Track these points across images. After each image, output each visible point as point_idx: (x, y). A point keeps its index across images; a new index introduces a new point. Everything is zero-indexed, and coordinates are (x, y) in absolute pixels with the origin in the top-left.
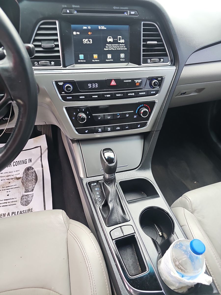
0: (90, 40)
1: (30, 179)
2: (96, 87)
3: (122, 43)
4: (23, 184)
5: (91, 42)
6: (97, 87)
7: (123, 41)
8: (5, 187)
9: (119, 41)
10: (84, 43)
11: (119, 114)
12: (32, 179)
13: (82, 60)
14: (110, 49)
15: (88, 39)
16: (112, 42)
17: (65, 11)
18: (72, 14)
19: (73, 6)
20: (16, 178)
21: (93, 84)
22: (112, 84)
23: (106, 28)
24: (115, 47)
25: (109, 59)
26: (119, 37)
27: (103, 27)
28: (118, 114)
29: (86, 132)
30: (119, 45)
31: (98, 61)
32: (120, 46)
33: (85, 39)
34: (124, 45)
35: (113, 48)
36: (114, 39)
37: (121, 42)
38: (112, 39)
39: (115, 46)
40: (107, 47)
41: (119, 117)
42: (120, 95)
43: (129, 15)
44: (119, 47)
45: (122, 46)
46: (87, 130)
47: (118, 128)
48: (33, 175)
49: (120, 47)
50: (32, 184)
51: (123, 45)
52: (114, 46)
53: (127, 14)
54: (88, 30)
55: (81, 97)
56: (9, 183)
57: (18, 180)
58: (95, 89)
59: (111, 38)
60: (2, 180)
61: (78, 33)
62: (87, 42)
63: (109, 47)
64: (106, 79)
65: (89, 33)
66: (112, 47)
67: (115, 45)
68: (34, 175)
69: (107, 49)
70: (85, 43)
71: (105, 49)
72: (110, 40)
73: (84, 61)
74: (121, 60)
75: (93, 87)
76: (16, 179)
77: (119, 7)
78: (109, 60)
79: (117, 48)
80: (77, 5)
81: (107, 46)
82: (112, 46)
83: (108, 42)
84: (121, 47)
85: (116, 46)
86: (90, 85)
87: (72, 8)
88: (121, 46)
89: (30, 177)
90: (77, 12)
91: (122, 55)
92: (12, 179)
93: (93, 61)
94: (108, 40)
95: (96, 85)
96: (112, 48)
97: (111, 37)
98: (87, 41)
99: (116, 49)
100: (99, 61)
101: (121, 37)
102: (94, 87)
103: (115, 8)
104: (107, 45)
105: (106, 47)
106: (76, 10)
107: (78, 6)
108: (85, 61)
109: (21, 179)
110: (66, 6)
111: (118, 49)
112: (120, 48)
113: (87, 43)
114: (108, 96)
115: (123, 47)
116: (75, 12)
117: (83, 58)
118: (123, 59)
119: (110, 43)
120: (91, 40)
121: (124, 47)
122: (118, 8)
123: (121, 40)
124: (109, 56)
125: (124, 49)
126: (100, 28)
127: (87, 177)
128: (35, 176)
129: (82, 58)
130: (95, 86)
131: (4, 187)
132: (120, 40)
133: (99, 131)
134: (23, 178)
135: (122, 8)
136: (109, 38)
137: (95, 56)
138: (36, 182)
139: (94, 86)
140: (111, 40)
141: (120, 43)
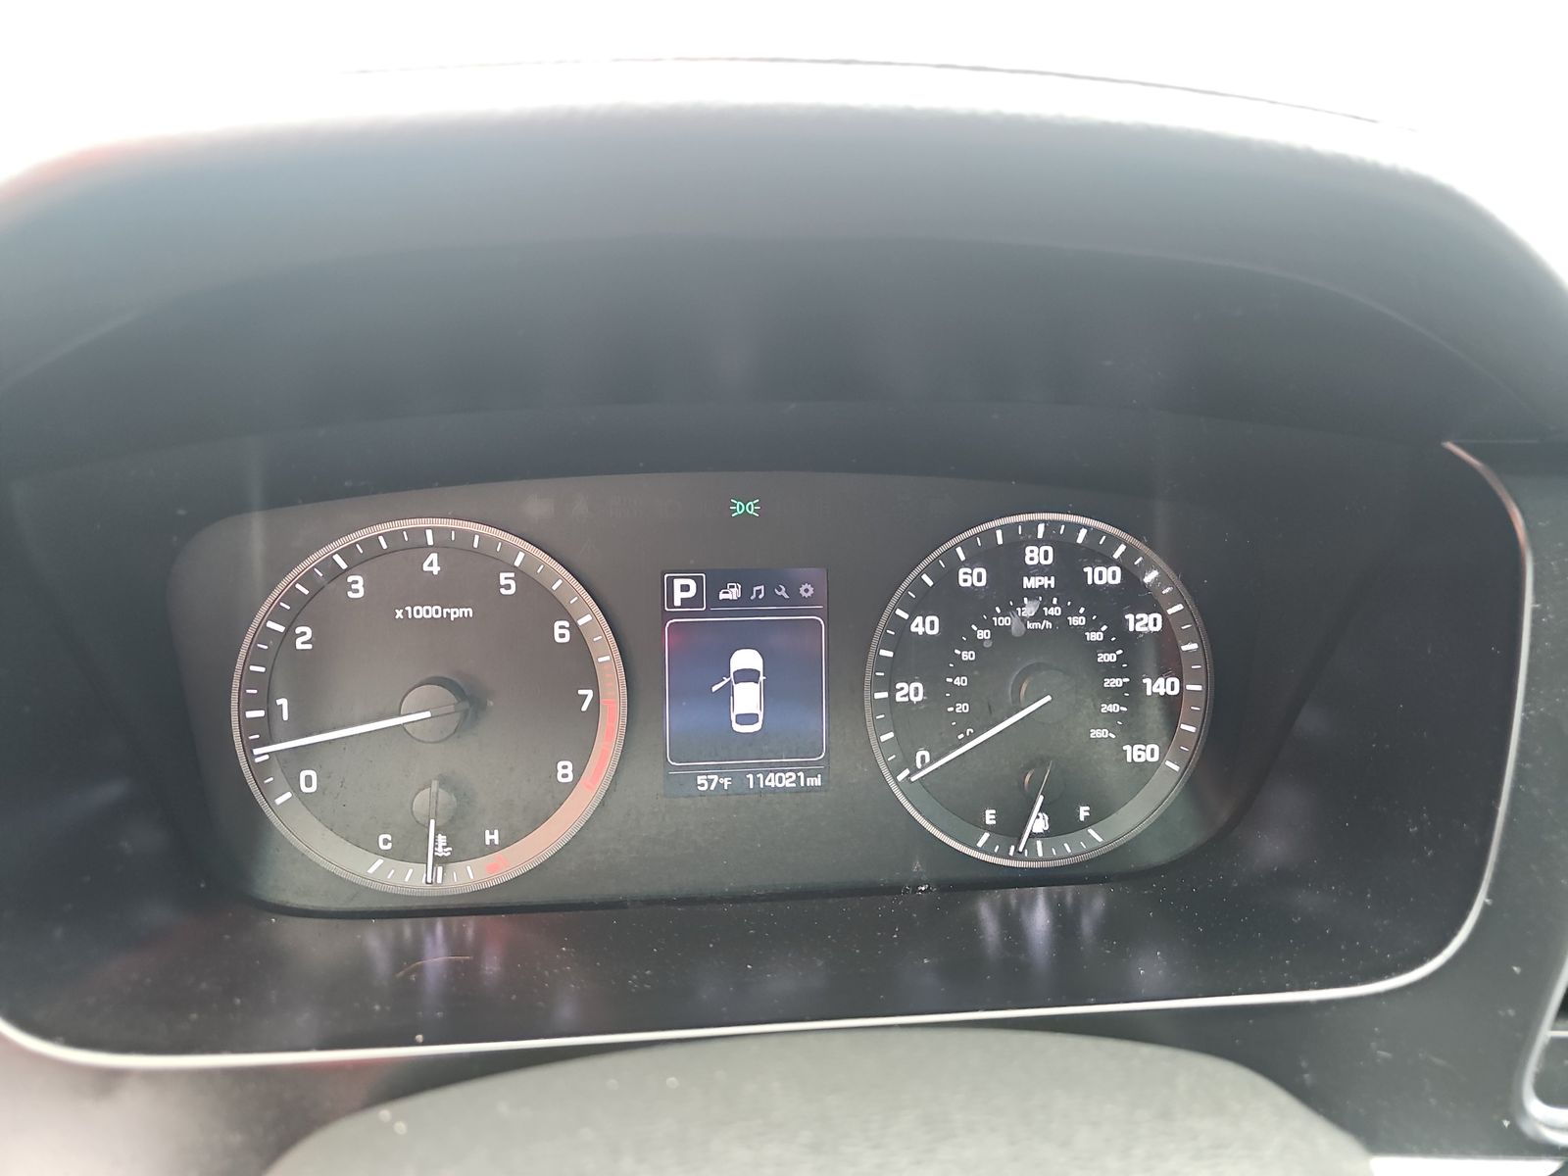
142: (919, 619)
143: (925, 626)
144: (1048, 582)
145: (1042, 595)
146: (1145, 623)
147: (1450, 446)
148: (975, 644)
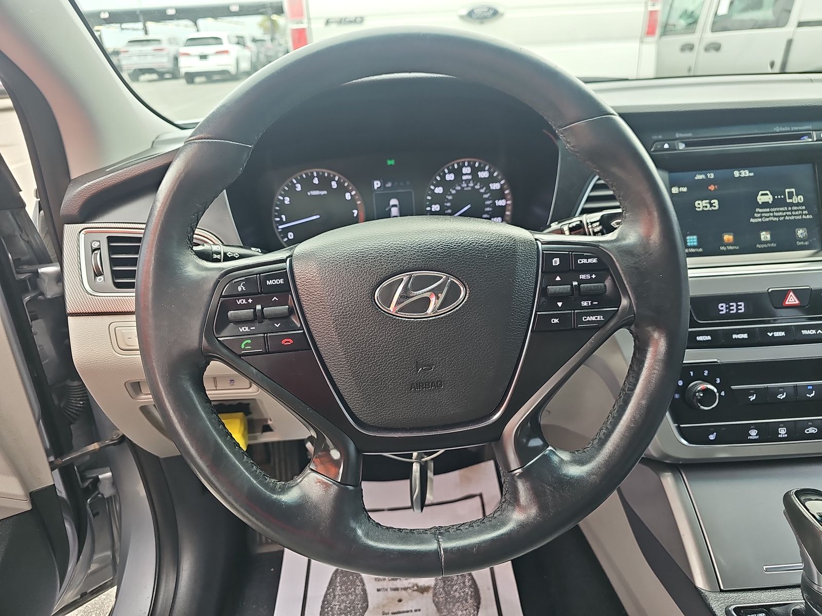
0: (712, 201)
1: (457, 595)
2: (740, 311)
3: (798, 204)
4: (438, 610)
5: (715, 206)
6: (743, 311)
7: (800, 199)
8: (390, 612)
9: (789, 199)
10: (697, 209)
11: (811, 387)
12: (462, 594)
13: (694, 247)
14: (767, 219)
15: (708, 201)
16: (770, 202)
17: (659, 147)
18: (676, 150)
19: (678, 135)
20: (416, 588)
21: (731, 304)
22: (787, 303)
23: (752, 174)
24: (780, 214)
25: (766, 242)
26: (787, 190)
27: (745, 173)
28: (809, 387)
29: (712, 437)
30: (790, 209)
31: (735, 247)
32: (792, 211)
33: (700, 202)
34: (804, 208)
35: (774, 216)
36: (776, 197)
37: (794, 202)
38: (770, 196)
39: (780, 211)
40: (759, 215)
41: (813, 395)
42: (814, 332)
43: (816, 141)
44: (790, 213)
45: (797, 210)
46: (715, 434)
47: (812, 430)
48: (464, 583)
49: (794, 213)
50: (464, 612)
51: (800, 208)
52: (777, 212)
53: (810, 140)
54: (708, 182)
55: (700, 338)
56: (400, 601)
57: (422, 593)
58: (737, 315)
59: (767, 194)
60: (378, 590)
61: (685, 189)
62: (706, 207)
63: (763, 215)
64: (770, 290)
65: (710, 188)
66: (772, 214)
67: (778, 209)
68: (467, 584)
69: (760, 220)
70: (701, 209)
71: (752, 220)
72: (765, 197)
73: (697, 250)
74: (799, 243)
75: (731, 312)
76: (416, 590)
77: (788, 126)
78: (765, 246)
79: (785, 216)
80: (688, 133)
81: (759, 213)
82: (770, 212)
83: (760, 203)
84: (797, 213)
85: (783, 212)
86: (724, 307)
87: (676, 139)
88: (795, 211)
89: (457, 587)
90: (687, 145)
91: (801, 233)
92: (405, 589)
93: (722, 248)
94: (758, 200)
95: (739, 307)
96: (770, 216)
97: (768, 192)
98: (705, 205)
99: (782, 219)
100: (737, 248)
101: (793, 190)
102: (735, 311)
103: (777, 129)
104: (757, 210)
105: (756, 215)
106: (683, 142)
107: (690, 135)
108: (701, 250)
109: (430, 594)
110: (660, 137)
111: (787, 218)
112: (792, 215)
113: (705, 209)
114: (777, 334)
115: (800, 212)
116: (682, 146)
117: (696, 244)
118: (804, 241)
119: (765, 205)
120: (716, 202)
121: (805, 212)
122: (787, 129)
123: (795, 197)
124: (765, 236)
125: (804, 217)
126: (736, 174)
127: (721, 591)
128: (470, 586)
129: (692, 244)
130: (738, 309)
131: (386, 612)
132: (791, 197)
133: (751, 437)
134: (435, 589)
135: (796, 128)
136: (762, 195)
137: (728, 238)
138: (478, 608)
139: (734, 308)
140: (769, 198)
141: (792, 204)
142: (437, 188)
143: (439, 190)
144: (470, 177)
145: (467, 181)
146: (495, 186)
147: (544, 131)
148: (451, 194)
